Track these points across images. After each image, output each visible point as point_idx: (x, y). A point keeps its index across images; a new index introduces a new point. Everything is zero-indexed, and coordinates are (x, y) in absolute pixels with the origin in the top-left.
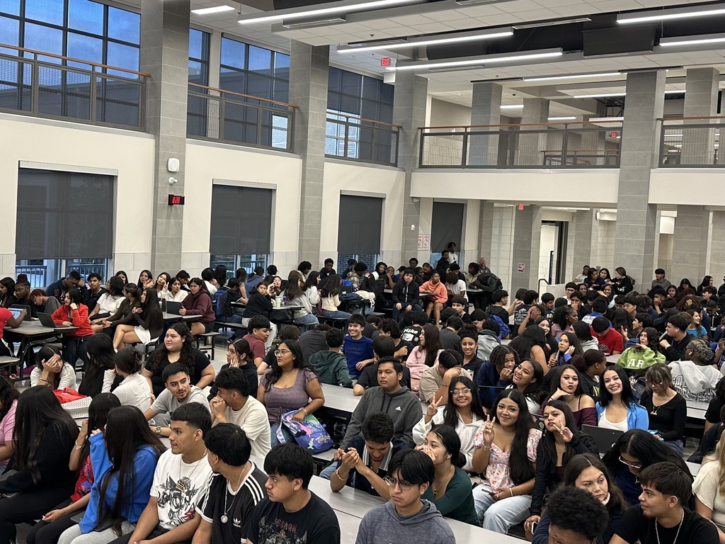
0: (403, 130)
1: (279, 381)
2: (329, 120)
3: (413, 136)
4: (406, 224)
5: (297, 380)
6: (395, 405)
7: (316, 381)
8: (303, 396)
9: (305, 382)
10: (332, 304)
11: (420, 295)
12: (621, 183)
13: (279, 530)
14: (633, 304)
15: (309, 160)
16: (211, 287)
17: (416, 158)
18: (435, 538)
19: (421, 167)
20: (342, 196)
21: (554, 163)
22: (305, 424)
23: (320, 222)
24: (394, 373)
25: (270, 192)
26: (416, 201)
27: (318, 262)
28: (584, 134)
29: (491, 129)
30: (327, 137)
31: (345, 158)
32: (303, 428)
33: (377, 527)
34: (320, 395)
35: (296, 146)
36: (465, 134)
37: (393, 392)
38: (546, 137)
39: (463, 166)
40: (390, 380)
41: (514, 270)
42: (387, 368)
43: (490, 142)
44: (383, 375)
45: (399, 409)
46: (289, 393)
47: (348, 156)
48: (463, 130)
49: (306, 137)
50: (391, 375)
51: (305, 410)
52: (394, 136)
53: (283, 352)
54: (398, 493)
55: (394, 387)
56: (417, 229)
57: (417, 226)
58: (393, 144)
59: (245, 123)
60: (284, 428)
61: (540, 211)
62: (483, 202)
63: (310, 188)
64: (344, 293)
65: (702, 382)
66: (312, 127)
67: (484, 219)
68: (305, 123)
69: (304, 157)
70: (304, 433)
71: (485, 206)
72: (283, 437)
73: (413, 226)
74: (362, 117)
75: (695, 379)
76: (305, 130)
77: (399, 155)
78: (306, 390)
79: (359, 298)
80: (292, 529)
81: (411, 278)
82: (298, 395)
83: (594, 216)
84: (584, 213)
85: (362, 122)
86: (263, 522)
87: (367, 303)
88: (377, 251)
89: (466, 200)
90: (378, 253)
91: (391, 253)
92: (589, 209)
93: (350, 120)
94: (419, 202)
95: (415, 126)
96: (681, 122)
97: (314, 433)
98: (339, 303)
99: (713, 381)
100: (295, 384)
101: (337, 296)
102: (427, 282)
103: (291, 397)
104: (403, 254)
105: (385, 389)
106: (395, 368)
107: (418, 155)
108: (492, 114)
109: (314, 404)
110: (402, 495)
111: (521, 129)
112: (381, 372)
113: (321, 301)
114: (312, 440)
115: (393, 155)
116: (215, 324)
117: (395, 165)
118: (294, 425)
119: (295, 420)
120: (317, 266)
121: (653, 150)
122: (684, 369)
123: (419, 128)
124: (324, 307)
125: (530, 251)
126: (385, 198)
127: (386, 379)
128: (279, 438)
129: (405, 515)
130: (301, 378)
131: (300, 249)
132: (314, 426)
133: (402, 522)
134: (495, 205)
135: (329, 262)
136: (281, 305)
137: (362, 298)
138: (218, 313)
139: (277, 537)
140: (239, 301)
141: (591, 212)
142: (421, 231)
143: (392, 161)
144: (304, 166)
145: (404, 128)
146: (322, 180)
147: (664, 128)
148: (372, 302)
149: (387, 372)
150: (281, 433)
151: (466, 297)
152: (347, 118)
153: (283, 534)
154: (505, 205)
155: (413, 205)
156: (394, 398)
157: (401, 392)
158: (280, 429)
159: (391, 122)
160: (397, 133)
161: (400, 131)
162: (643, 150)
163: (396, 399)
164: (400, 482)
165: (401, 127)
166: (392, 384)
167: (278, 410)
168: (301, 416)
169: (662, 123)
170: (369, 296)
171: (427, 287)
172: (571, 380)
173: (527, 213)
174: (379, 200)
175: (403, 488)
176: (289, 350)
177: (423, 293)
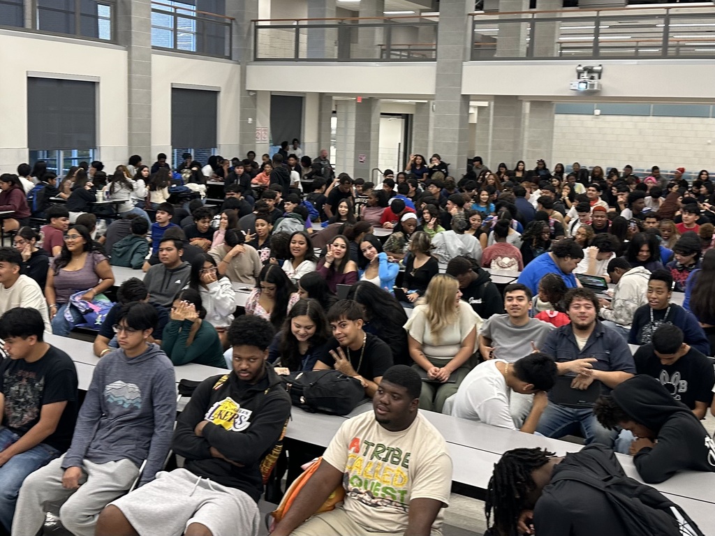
0: (236, 22)
1: (69, 264)
2: (154, 10)
3: (246, 29)
4: (243, 117)
5: (86, 263)
6: (175, 278)
7: (105, 263)
8: (92, 277)
9: (94, 264)
10: (160, 197)
11: (253, 186)
12: (438, 76)
13: (20, 379)
14: (438, 187)
15: (135, 53)
16: (28, 184)
17: (250, 50)
18: (156, 371)
19: (256, 60)
20: (173, 89)
21: (393, 57)
22: (94, 303)
23: (150, 116)
24: (174, 251)
25: (93, 85)
26: (252, 94)
27: (150, 157)
28: (422, 28)
29: (327, 23)
30: (154, 27)
31: (175, 50)
32: (91, 306)
33: (109, 369)
34: (109, 276)
35: (120, 37)
36: (298, 28)
37: (172, 268)
38: (382, 31)
39: (297, 59)
40: (171, 257)
41: (356, 161)
42: (167, 246)
43: (327, 35)
44: (164, 252)
45: (178, 282)
46: (77, 275)
47: (179, 48)
48: (295, 23)
49: (130, 28)
50: (172, 252)
51: (95, 290)
52: (227, 28)
53: (73, 236)
54: (123, 338)
55: (174, 263)
56: (254, 122)
57: (254, 119)
58: (227, 36)
59: (67, 12)
60: (72, 307)
61: (379, 104)
62: (321, 94)
63: (138, 82)
64: (174, 186)
65: (460, 249)
66: (136, 17)
67: (323, 112)
68: (128, 13)
69: (129, 49)
70: (92, 311)
71: (323, 98)
72: (70, 315)
73: (250, 120)
74: (198, 9)
75: (455, 246)
76: (129, 20)
77: (233, 47)
78: (95, 271)
79: (189, 190)
80: (32, 376)
81: (242, 170)
82: (88, 276)
83: (431, 108)
84: (423, 105)
85: (198, 14)
86: (7, 373)
87: (197, 195)
88: (214, 144)
89: (305, 93)
90: (215, 146)
91: (228, 145)
92: (426, 101)
93: (179, 11)
94: (255, 95)
95: (248, 18)
96: (496, 17)
97: (103, 310)
98: (168, 196)
99: (470, 247)
100: (85, 267)
101: (166, 190)
102: (261, 174)
103: (79, 278)
104: (241, 148)
105: (166, 265)
106: (176, 245)
107: (252, 48)
108: (327, 8)
109: (103, 284)
110: (127, 340)
111: (361, 22)
112: (162, 250)
113: (149, 195)
114: (100, 316)
115: (227, 48)
116: (31, 220)
117: (230, 58)
118: (82, 304)
119: (84, 299)
120: (150, 160)
121: (465, 44)
122: (447, 238)
123: (253, 21)
124: (152, 201)
125: (369, 143)
126: (219, 92)
127: (167, 256)
128: (67, 316)
129: (132, 356)
130: (90, 261)
131: (130, 143)
132: (104, 304)
133: (129, 362)
134: (335, 98)
135: (162, 157)
136: (104, 199)
137: (191, 190)
138: (35, 209)
139: (20, 385)
140: (58, 197)
141: (427, 104)
142: (258, 124)
143: (227, 54)
144: (129, 57)
145: (237, 20)
146: (150, 73)
147: (475, 22)
148: (203, 194)
149: (168, 249)
150: (69, 312)
151: (300, 187)
152: (176, 8)
153: (24, 382)
154: (349, 99)
155: (250, 98)
156: (175, 273)
157: (182, 266)
158: (68, 309)
159: (224, 14)
160: (230, 25)
161: (234, 23)
162: (456, 44)
163: (176, 274)
164: (126, 329)
165: (234, 19)
166: (172, 260)
167: (67, 291)
168: (90, 295)
169: (473, 18)
170: (199, 188)
171: (261, 178)
172: (339, 248)
173: (367, 104)
174: (214, 94)
175: (129, 333)
176: (79, 235)
177: (256, 184)
